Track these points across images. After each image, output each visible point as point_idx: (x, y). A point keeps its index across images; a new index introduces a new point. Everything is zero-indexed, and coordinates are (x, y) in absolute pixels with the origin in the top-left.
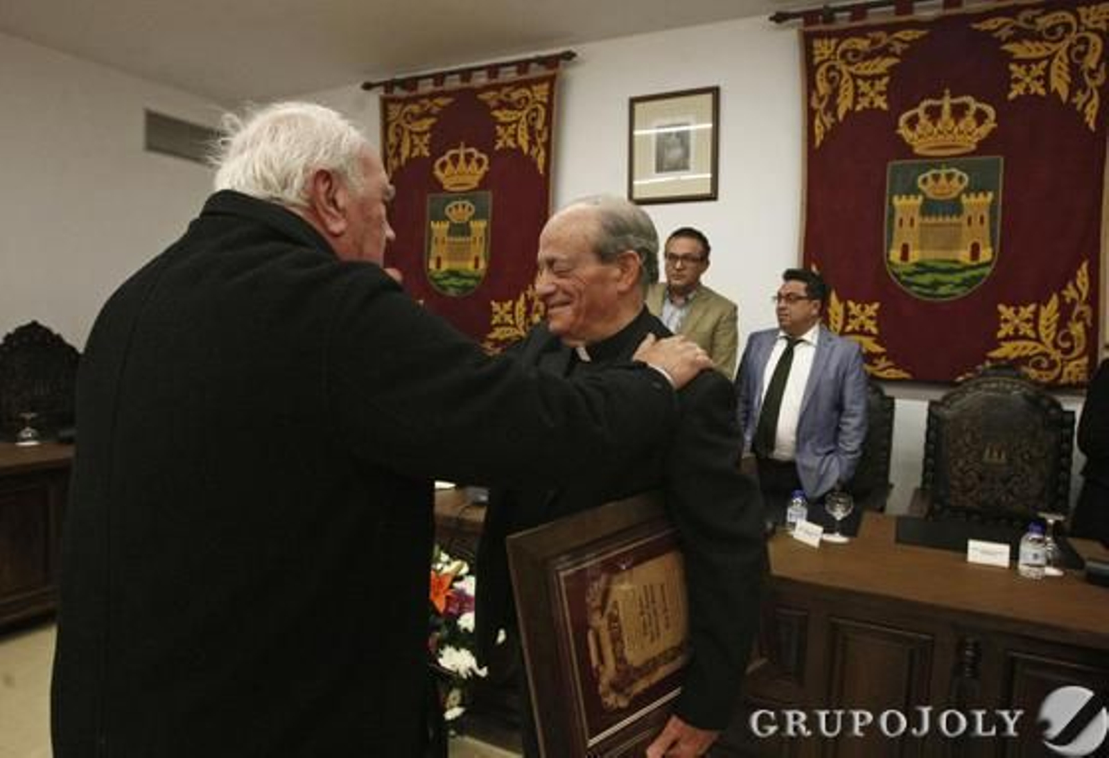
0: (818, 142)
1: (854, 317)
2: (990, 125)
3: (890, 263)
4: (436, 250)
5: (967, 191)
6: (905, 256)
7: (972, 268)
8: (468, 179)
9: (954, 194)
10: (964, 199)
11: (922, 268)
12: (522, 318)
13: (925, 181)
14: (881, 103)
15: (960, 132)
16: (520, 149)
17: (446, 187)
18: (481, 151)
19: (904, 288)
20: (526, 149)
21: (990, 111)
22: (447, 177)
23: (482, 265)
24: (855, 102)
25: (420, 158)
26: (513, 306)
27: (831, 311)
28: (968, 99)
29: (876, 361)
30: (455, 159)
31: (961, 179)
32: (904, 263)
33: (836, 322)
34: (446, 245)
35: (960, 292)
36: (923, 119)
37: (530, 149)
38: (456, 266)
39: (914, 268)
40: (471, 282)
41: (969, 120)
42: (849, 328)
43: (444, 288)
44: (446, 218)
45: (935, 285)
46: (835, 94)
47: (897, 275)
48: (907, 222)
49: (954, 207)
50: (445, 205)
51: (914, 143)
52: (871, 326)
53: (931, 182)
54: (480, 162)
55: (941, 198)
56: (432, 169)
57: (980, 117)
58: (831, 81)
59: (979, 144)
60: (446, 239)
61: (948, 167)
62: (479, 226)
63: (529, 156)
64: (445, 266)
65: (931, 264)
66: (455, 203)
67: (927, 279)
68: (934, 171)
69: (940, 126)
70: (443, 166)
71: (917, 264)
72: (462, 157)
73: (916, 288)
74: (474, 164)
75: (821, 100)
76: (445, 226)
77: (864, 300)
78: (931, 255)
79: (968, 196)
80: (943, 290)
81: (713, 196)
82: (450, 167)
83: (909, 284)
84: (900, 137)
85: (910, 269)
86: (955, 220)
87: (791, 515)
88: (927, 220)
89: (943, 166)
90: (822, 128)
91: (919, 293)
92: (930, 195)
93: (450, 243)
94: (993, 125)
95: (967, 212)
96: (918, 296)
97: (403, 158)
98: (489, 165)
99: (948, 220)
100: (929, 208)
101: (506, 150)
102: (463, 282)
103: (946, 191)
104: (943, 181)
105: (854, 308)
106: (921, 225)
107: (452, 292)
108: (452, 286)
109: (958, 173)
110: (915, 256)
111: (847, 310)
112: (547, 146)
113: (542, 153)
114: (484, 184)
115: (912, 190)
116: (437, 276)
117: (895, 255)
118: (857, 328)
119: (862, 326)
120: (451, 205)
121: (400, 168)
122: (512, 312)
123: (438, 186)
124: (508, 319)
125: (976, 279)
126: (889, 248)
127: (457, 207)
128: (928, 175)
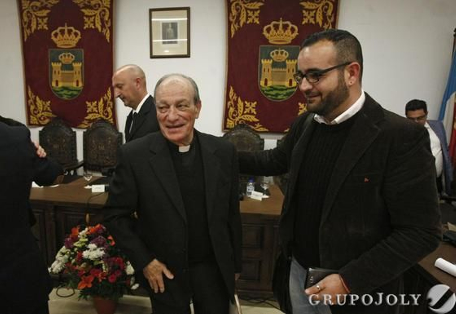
0: (232, 36)
1: (247, 108)
2: (296, 34)
3: (261, 86)
4: (55, 77)
5: (288, 59)
6: (266, 84)
7: (290, 89)
8: (71, 42)
9: (283, 60)
10: (287, 62)
11: (273, 88)
12: (102, 109)
13: (273, 54)
14: (257, 21)
15: (286, 36)
16: (96, 29)
17: (58, 46)
18: (76, 29)
19: (265, 96)
20: (100, 29)
21: (296, 28)
22: (59, 40)
23: (81, 84)
24: (247, 20)
25: (43, 30)
26: (97, 104)
27: (238, 105)
28: (288, 23)
29: (256, 125)
30: (62, 32)
31: (286, 54)
32: (266, 87)
33: (240, 110)
34: (60, 75)
35: (285, 98)
36: (273, 29)
37: (102, 30)
38: (67, 84)
39: (269, 88)
40: (75, 93)
41: (289, 30)
42: (245, 112)
43: (61, 95)
44: (59, 62)
45: (277, 95)
46: (239, 15)
47: (263, 91)
48: (266, 70)
49: (283, 65)
50: (59, 55)
51: (269, 39)
52: (254, 111)
53: (275, 55)
54: (76, 34)
55: (279, 61)
56: (50, 36)
57: (293, 30)
58: (237, 10)
59: (293, 40)
60: (61, 72)
61: (282, 49)
62: (78, 66)
63: (102, 33)
64: (60, 85)
65: (275, 87)
66: (64, 54)
67: (274, 93)
68: (276, 50)
69: (278, 32)
70: (56, 35)
71: (271, 87)
72: (66, 31)
73: (270, 96)
74: (73, 36)
75: (233, 17)
76: (60, 65)
77: (251, 101)
78: (276, 83)
79: (288, 61)
80: (279, 97)
81: (188, 56)
82: (60, 35)
83: (268, 95)
84: (263, 35)
85: (268, 89)
86: (284, 70)
87: (249, 190)
88: (274, 70)
89: (279, 48)
90: (234, 29)
91: (271, 98)
92: (275, 60)
93: (62, 74)
94: (297, 34)
95: (288, 67)
96: (270, 99)
97: (33, 30)
98: (81, 36)
99: (281, 70)
100: (275, 65)
101: (90, 29)
102: (70, 93)
103: (280, 59)
104: (279, 54)
105: (248, 104)
106: (272, 72)
107: (65, 97)
108: (65, 94)
109: (285, 52)
110: (270, 83)
111: (245, 104)
112: (111, 29)
113: (108, 32)
114: (79, 45)
115: (269, 58)
116: (57, 89)
117: (262, 83)
118: (249, 112)
119: (250, 111)
120: (62, 55)
121: (31, 34)
122: (97, 106)
123: (55, 45)
124: (95, 110)
125: (291, 93)
126: (260, 80)
127: (65, 56)
128: (274, 51)
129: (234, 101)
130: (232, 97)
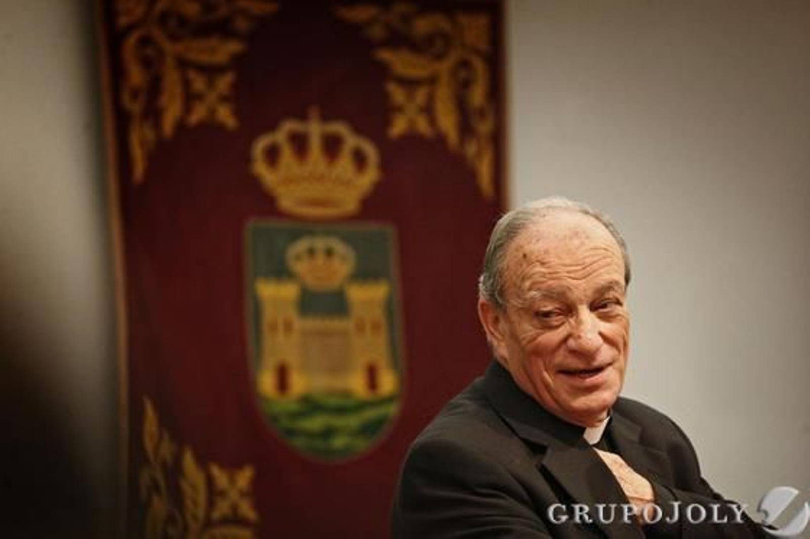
0: (137, 174)
1: (221, 494)
3: (263, 397)
5: (353, 278)
6: (283, 385)
9: (337, 283)
10: (350, 291)
11: (309, 405)
13: (297, 257)
14: (226, 116)
15: (338, 181)
19: (285, 439)
24: (188, 109)
27: (185, 484)
28: (340, 128)
31: (343, 258)
32: (282, 398)
33: (196, 504)
35: (362, 445)
36: (287, 154)
39: (297, 405)
42: (215, 513)
45: (328, 433)
46: (154, 87)
47: (275, 419)
48: (280, 326)
49: (337, 303)
51: (277, 193)
52: (247, 509)
53: (305, 261)
57: (359, 160)
58: (147, 63)
61: (326, 237)
65: (318, 398)
67: (315, 423)
68: (307, 242)
69: (308, 165)
71: (301, 399)
73: (302, 440)
75: (135, 95)
77: (232, 462)
78: (319, 382)
79: (355, 287)
80: (339, 442)
83: (290, 432)
85: (293, 407)
86: (341, 324)
88: (309, 323)
89: (319, 234)
91: (308, 448)
92: (308, 282)
94: (376, 176)
95: (357, 311)
96: (306, 453)
100: (309, 302)
104: (320, 260)
105: (221, 477)
106: (302, 332)
109: (339, 247)
110: (297, 384)
111: (210, 480)
115: (282, 273)
117: (267, 382)
118: (228, 513)
119: (234, 510)
125: (379, 422)
126: (259, 369)
128: (301, 245)
129: (164, 464)
130: (157, 448)
